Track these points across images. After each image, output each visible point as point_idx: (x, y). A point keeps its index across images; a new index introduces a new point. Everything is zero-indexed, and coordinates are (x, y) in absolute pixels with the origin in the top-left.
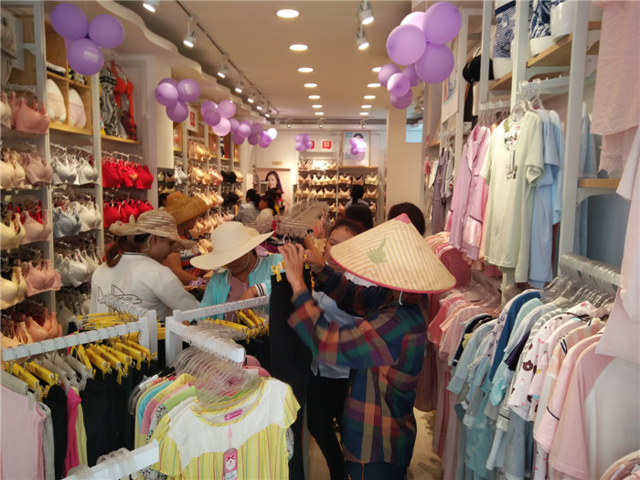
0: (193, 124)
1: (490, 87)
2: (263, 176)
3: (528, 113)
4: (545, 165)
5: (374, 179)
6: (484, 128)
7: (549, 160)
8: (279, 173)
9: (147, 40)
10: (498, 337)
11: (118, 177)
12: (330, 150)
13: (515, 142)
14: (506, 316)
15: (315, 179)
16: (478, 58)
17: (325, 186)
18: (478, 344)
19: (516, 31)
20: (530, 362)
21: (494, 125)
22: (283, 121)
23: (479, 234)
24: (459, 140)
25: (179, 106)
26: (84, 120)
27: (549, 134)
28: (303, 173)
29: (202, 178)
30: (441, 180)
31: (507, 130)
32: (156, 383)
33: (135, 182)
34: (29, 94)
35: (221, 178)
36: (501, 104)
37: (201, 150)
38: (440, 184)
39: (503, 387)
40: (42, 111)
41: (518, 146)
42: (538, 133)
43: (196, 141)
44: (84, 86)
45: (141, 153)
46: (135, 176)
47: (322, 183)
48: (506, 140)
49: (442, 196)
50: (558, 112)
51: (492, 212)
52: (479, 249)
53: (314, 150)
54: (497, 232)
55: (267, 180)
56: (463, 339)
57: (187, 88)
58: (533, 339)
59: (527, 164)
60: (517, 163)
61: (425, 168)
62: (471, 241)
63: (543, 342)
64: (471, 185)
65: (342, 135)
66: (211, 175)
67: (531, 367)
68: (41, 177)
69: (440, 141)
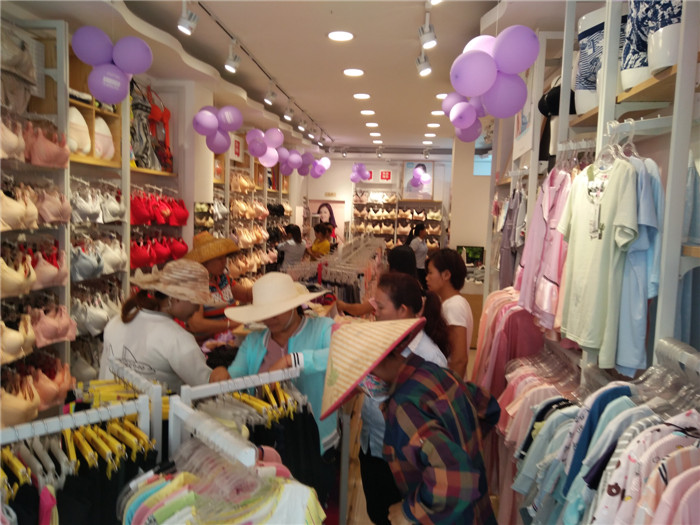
0: (237, 154)
1: (570, 123)
3: (618, 160)
4: (639, 226)
5: (437, 214)
6: (562, 173)
7: (644, 221)
9: (186, 65)
10: (576, 439)
11: (148, 214)
12: (390, 182)
13: (601, 194)
14: (586, 415)
15: (372, 212)
17: (383, 221)
18: (550, 436)
19: (604, 59)
20: (616, 486)
21: (575, 169)
22: (338, 149)
23: (554, 299)
24: (533, 180)
25: (219, 137)
26: (112, 151)
27: (645, 189)
28: (359, 206)
29: (245, 212)
30: (511, 226)
31: (591, 178)
32: (150, 482)
33: (167, 219)
34: (49, 124)
35: (267, 212)
36: (584, 145)
37: (244, 182)
38: (510, 232)
39: (581, 507)
40: (62, 142)
41: (605, 200)
42: (630, 187)
43: (240, 172)
44: (112, 114)
45: (177, 186)
46: (167, 212)
47: (379, 217)
48: (590, 191)
49: (512, 245)
51: (571, 275)
52: (554, 316)
53: (371, 181)
54: (577, 300)
56: (533, 429)
57: (228, 115)
58: (622, 454)
59: (616, 223)
60: (604, 220)
61: (493, 208)
62: (545, 306)
63: (634, 461)
64: (547, 240)
65: (403, 166)
67: (617, 491)
69: (511, 180)
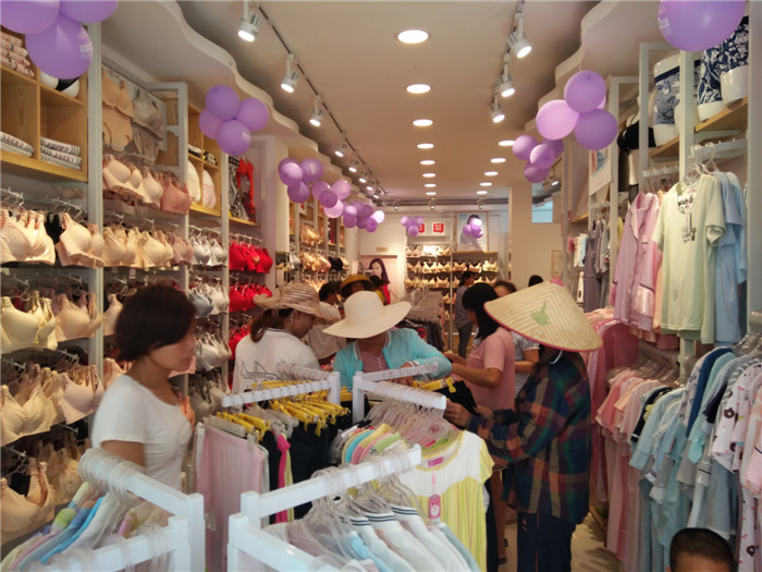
0: (303, 207)
1: (650, 154)
2: (367, 263)
3: (703, 175)
4: (727, 224)
5: (493, 266)
6: (650, 195)
7: (730, 220)
8: (385, 261)
9: (274, 120)
10: (692, 395)
11: (243, 259)
12: (443, 234)
13: (691, 205)
14: (698, 374)
15: (426, 266)
16: (636, 126)
17: (438, 274)
18: (661, 413)
19: (681, 96)
20: (731, 410)
21: (660, 192)
22: (392, 202)
23: (652, 303)
24: (614, 211)
25: (303, 186)
26: (214, 201)
27: (728, 195)
28: (412, 261)
29: (312, 263)
30: (595, 255)
31: (680, 193)
32: (356, 432)
33: (257, 264)
34: (174, 175)
35: (329, 265)
36: (666, 170)
37: (312, 234)
38: (594, 260)
39: (702, 443)
40: (185, 191)
41: (695, 209)
42: (717, 194)
43: (307, 224)
44: (214, 166)
45: (260, 235)
46: (257, 259)
47: (433, 270)
48: (680, 204)
49: (597, 271)
50: (737, 175)
51: (668, 277)
52: (652, 318)
53: (424, 234)
54: (676, 295)
55: (371, 268)
56: (644, 411)
57: (312, 168)
58: (734, 388)
59: (707, 224)
60: (696, 224)
61: (568, 246)
62: (644, 310)
63: (743, 389)
64: (640, 255)
65: (455, 217)
66: (321, 261)
68: (184, 256)
69: (589, 214)
